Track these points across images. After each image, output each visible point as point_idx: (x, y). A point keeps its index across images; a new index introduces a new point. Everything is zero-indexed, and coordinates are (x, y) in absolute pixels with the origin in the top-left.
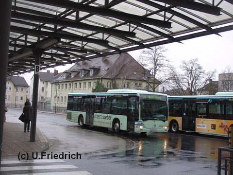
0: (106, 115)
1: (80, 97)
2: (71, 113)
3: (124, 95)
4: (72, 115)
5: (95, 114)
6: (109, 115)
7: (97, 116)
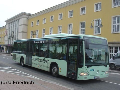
0: (43, 58)
1: (21, 43)
2: (15, 55)
3: (63, 39)
4: (16, 56)
5: (33, 57)
6: (46, 59)
7: (35, 59)
